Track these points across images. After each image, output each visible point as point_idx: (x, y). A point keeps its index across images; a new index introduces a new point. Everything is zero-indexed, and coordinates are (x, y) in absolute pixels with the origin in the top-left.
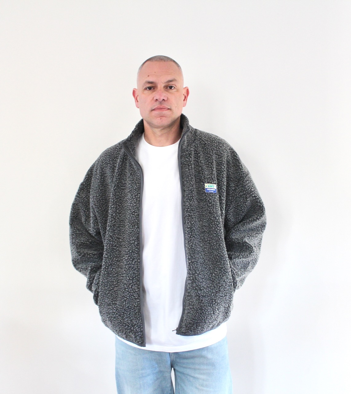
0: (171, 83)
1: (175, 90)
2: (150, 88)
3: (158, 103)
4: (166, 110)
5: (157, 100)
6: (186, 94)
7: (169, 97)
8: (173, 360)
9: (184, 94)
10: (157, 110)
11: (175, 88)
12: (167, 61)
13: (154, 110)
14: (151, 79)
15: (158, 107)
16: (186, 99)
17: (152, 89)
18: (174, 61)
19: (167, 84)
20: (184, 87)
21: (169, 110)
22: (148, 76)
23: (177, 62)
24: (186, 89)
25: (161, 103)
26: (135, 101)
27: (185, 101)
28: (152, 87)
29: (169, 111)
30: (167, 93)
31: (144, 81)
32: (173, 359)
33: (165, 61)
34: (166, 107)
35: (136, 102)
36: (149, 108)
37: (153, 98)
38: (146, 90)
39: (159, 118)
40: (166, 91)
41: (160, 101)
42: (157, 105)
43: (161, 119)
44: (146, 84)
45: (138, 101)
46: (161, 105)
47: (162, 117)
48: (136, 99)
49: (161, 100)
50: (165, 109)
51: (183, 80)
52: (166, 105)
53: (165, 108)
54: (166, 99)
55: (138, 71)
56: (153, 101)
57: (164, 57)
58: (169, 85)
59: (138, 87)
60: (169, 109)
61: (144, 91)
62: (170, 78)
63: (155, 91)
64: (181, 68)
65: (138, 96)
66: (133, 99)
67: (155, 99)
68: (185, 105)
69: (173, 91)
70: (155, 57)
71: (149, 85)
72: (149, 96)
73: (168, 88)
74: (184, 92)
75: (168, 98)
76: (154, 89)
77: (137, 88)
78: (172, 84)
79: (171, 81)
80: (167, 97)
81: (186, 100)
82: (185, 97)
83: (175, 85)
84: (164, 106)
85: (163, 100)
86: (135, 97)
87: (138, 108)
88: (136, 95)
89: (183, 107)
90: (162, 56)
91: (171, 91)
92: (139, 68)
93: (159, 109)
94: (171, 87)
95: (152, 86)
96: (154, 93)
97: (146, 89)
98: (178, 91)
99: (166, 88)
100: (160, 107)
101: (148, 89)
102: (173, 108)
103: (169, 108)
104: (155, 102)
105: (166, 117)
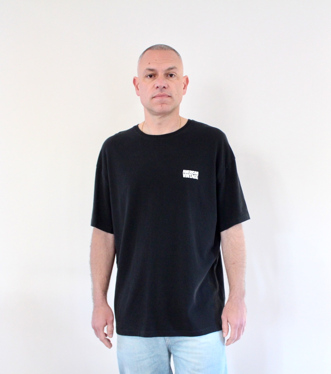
0: (171, 72)
1: (175, 78)
2: (151, 76)
3: (158, 90)
4: (166, 98)
5: (158, 87)
6: (186, 83)
7: (170, 85)
8: (169, 344)
9: (183, 83)
10: (158, 97)
11: (175, 76)
12: (168, 49)
13: (154, 97)
14: (152, 67)
15: (158, 94)
16: (185, 88)
17: (153, 76)
18: (174, 50)
19: (168, 72)
20: (184, 76)
22: (149, 63)
24: (186, 78)
25: (161, 90)
26: (136, 89)
27: (185, 90)
29: (169, 98)
30: (167, 80)
31: (145, 68)
33: (165, 50)
34: (166, 94)
35: (137, 90)
36: (150, 96)
37: (154, 85)
39: (160, 106)
40: (167, 79)
41: (160, 88)
42: (157, 92)
43: (162, 106)
44: (146, 71)
45: (138, 89)
46: (162, 92)
47: (162, 105)
48: (137, 87)
49: (162, 88)
51: (183, 69)
54: (165, 86)
55: (139, 60)
56: (154, 89)
57: (164, 46)
58: (169, 73)
59: (138, 75)
60: (169, 96)
61: (144, 79)
62: (170, 65)
63: (156, 79)
65: (138, 84)
66: (134, 87)
67: (156, 86)
68: (184, 93)
69: (173, 79)
70: (156, 46)
71: (150, 73)
72: (150, 84)
73: (169, 76)
74: (184, 81)
75: (168, 86)
76: (155, 76)
77: (137, 77)
78: (173, 71)
79: (172, 69)
80: (168, 84)
81: (186, 88)
82: (185, 86)
83: (176, 73)
86: (136, 85)
87: (139, 96)
88: (137, 84)
89: (183, 95)
90: (162, 45)
91: (171, 79)
93: (160, 96)
94: (171, 75)
95: (154, 74)
96: (155, 81)
97: (146, 76)
98: (178, 79)
99: (166, 75)
100: (161, 94)
101: (148, 77)
102: (174, 96)
103: (169, 95)
104: (156, 89)
105: (166, 104)
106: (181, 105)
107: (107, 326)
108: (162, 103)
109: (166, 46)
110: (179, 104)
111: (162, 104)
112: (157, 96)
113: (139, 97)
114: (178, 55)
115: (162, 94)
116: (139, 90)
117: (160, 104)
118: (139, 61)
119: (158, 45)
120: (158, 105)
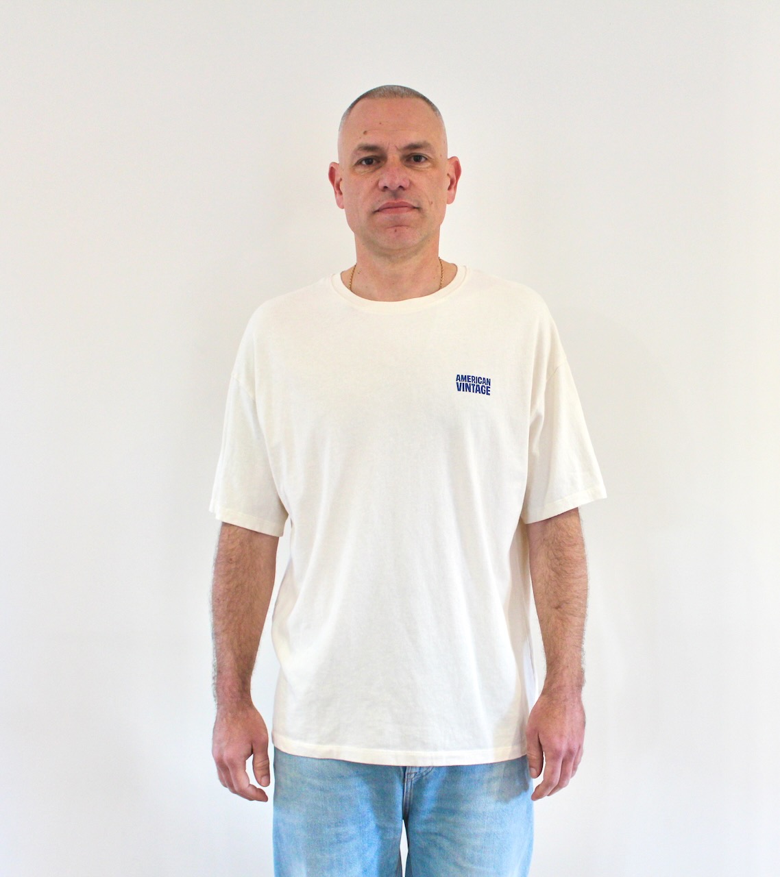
1: (428, 164)
2: (369, 161)
3: (387, 193)
4: (406, 211)
5: (386, 187)
6: (453, 175)
7: (415, 181)
9: (448, 175)
10: (389, 210)
11: (426, 159)
12: (408, 96)
13: (378, 211)
14: (370, 140)
15: (388, 203)
16: (453, 186)
17: (374, 161)
18: (424, 98)
19: (409, 152)
20: (449, 157)
21: (415, 210)
22: (365, 133)
23: (431, 100)
24: (453, 161)
25: (395, 194)
26: (336, 193)
27: (452, 191)
28: (372, 158)
29: (415, 212)
30: (409, 170)
31: (356, 146)
32: (408, 799)
33: (402, 97)
34: (407, 203)
35: (338, 194)
36: (367, 206)
37: (377, 184)
38: (360, 166)
39: (393, 230)
40: (407, 166)
41: (392, 189)
42: (385, 199)
43: (396, 231)
44: (359, 152)
45: (341, 193)
46: (396, 199)
47: (398, 228)
48: (337, 187)
49: (395, 189)
50: (405, 209)
51: (445, 142)
52: (408, 199)
53: (404, 205)
54: (402, 185)
55: (341, 123)
56: (376, 191)
57: (400, 88)
58: (412, 153)
59: (340, 159)
60: (414, 208)
61: (354, 169)
62: (414, 138)
63: (380, 167)
64: (439, 113)
65: (341, 180)
66: (330, 188)
67: (381, 185)
68: (451, 199)
69: (425, 166)
70: (380, 89)
71: (367, 154)
72: (367, 180)
73: (412, 159)
74: (450, 169)
75: (411, 183)
76: (378, 162)
77: (338, 162)
78: (420, 151)
79: (418, 147)
80: (409, 180)
81: (456, 187)
82: (452, 182)
84: (404, 201)
85: (401, 187)
86: (335, 182)
87: (343, 208)
88: (337, 179)
89: (448, 203)
90: (395, 86)
91: (419, 166)
92: (344, 116)
93: (392, 208)
94: (418, 159)
95: (375, 156)
96: (378, 172)
97: (359, 163)
98: (434, 166)
99: (405, 160)
100: (394, 204)
101: (364, 163)
102: (425, 205)
103: (415, 205)
104: (382, 192)
105: (408, 226)
106: (442, 227)
107: (252, 756)
108: (398, 225)
109: (405, 88)
110: (439, 226)
111: (396, 226)
112: (385, 207)
113: (344, 210)
114: (434, 108)
115: (395, 202)
116: (343, 195)
117: (392, 227)
118: (341, 125)
119: (385, 86)
120: (388, 228)
